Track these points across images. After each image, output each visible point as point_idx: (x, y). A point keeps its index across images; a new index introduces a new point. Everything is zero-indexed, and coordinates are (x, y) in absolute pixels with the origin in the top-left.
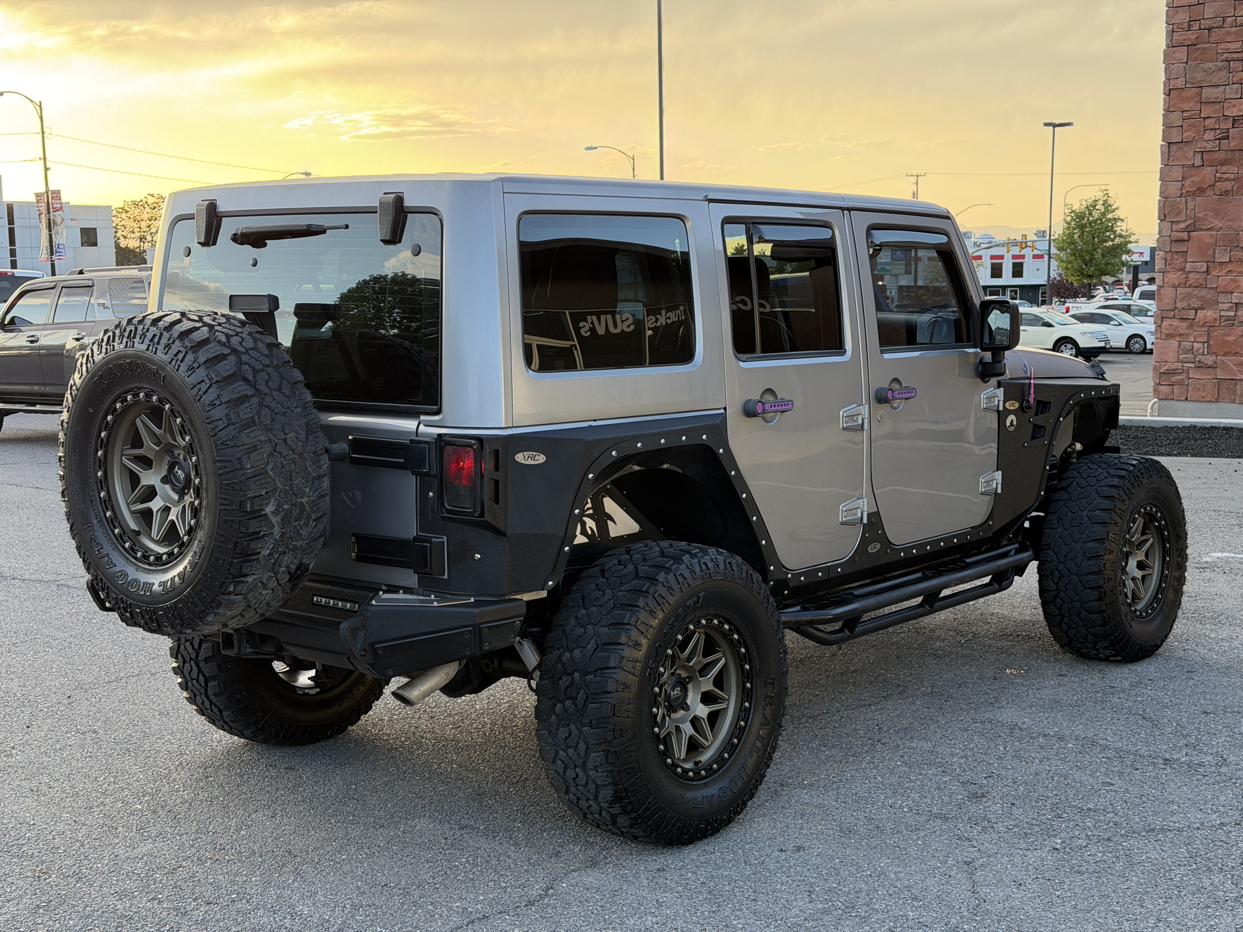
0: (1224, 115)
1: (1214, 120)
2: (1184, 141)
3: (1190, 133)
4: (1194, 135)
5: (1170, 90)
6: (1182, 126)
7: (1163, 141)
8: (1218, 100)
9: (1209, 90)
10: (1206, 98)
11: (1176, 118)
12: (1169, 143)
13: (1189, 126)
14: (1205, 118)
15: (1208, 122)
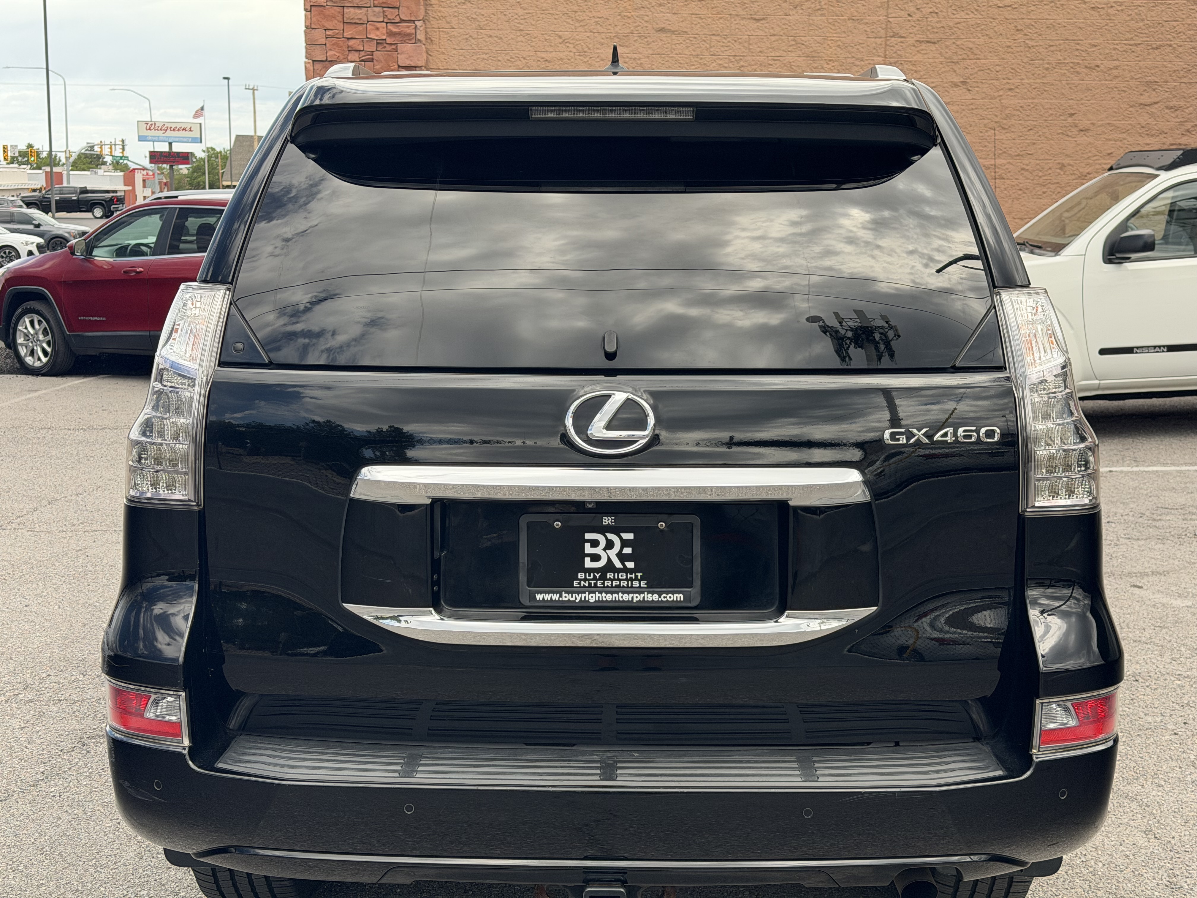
0: (367, 38)
1: (358, 41)
2: (329, 59)
3: (334, 53)
4: (338, 55)
5: (311, 6)
6: (325, 45)
7: (307, 58)
8: (361, 22)
9: (351, 10)
10: (347, 19)
11: (319, 36)
12: (313, 61)
13: (333, 44)
14: (348, 39)
15: (351, 43)
